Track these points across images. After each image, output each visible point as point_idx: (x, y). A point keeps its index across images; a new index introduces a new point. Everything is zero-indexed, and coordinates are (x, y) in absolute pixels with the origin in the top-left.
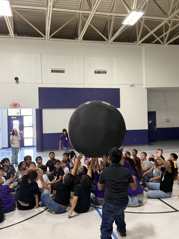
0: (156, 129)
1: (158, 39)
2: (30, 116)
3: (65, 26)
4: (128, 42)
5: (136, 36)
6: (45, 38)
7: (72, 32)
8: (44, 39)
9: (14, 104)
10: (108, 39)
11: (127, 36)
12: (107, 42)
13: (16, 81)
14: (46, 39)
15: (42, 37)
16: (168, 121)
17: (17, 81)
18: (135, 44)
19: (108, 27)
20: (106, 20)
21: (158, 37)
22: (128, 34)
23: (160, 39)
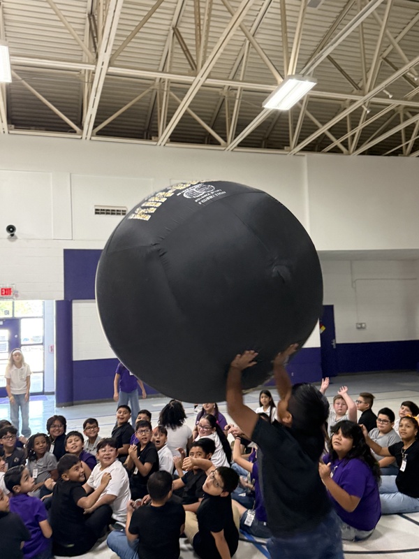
0: (335, 347)
1: (337, 143)
2: (37, 317)
3: (128, 109)
4: (268, 148)
5: (288, 135)
6: (81, 134)
7: (141, 124)
8: (80, 137)
9: (4, 290)
10: (226, 141)
11: (266, 136)
12: (223, 148)
13: (9, 234)
14: (84, 138)
15: (75, 132)
16: (361, 328)
17: (12, 235)
18: (286, 153)
19: (225, 114)
20: (222, 99)
21: (337, 139)
22: (267, 130)
23: (342, 143)
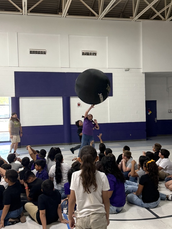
0: (156, 122)
1: (158, 14)
4: (123, 17)
5: (132, 10)
6: (22, 12)
7: (56, 6)
8: (22, 14)
10: (98, 14)
11: (123, 11)
12: (97, 18)
14: (24, 14)
15: (19, 11)
16: (171, 112)
18: (131, 20)
21: (158, 12)
22: (123, 8)
23: (161, 14)
